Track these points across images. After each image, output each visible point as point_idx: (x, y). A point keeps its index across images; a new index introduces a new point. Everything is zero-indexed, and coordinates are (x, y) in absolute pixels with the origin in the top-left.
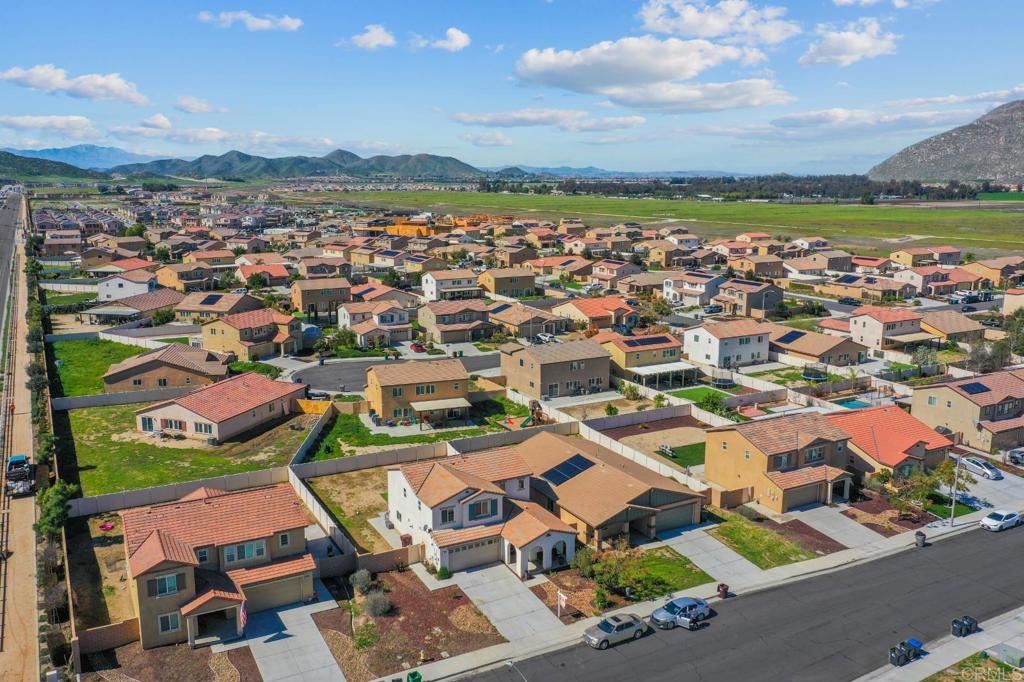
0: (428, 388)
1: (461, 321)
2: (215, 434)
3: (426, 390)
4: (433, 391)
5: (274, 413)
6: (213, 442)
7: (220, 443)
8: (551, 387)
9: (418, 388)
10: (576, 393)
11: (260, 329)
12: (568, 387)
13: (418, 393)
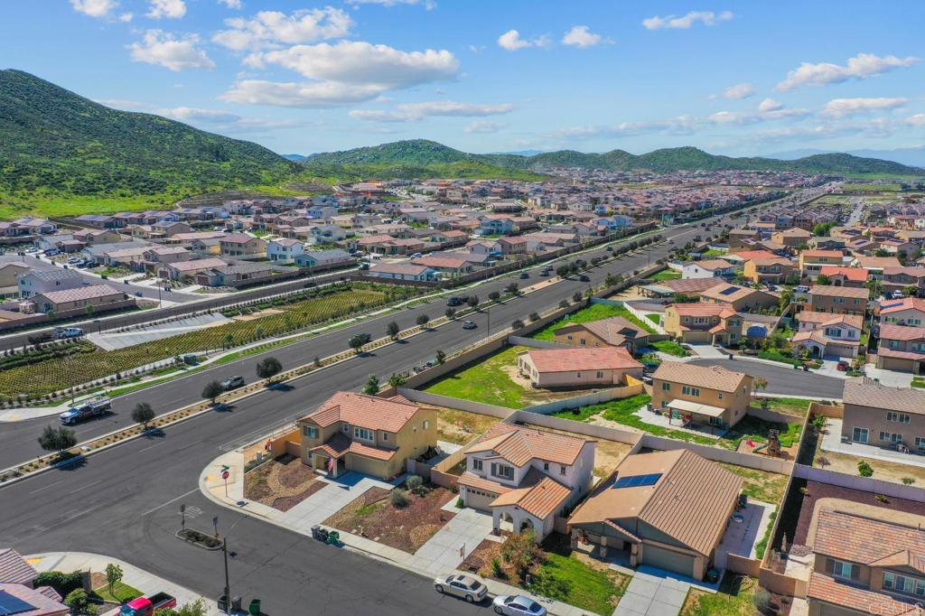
0: (694, 390)
1: (914, 350)
2: (537, 381)
3: (692, 392)
4: (697, 394)
5: (600, 379)
6: (534, 385)
7: (538, 388)
8: (857, 430)
9: (684, 388)
10: (892, 447)
11: (701, 319)
12: (882, 438)
13: (684, 392)
